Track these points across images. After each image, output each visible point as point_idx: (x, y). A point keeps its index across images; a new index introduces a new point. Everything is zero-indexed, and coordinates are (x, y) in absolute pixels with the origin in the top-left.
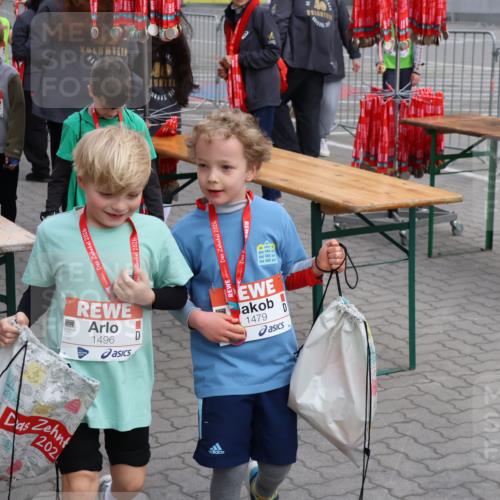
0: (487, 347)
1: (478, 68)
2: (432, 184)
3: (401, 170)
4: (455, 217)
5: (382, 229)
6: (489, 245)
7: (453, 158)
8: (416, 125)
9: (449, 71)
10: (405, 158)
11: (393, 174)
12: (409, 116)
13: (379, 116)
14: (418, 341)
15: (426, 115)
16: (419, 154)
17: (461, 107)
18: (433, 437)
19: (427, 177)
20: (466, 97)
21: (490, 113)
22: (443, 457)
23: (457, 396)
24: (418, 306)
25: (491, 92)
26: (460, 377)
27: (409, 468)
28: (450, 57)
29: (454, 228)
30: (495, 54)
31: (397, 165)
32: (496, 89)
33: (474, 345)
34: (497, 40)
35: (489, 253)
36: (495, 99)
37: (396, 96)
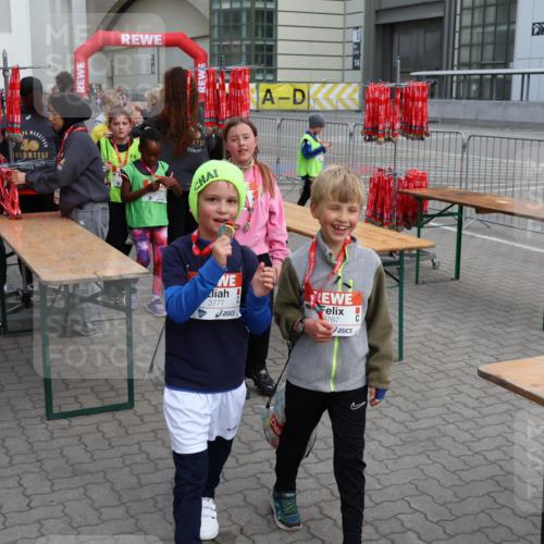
0: (452, 346)
1: (452, 155)
2: (419, 236)
3: (398, 224)
4: (435, 257)
6: (457, 276)
7: (433, 216)
8: (408, 194)
9: (433, 156)
10: (401, 216)
11: (391, 228)
12: (403, 188)
13: (384, 188)
14: (405, 341)
15: (415, 187)
16: (410, 213)
17: (441, 181)
18: (413, 407)
19: (415, 229)
20: (445, 174)
21: (461, 186)
22: (417, 420)
23: (430, 379)
24: (405, 317)
25: (461, 172)
26: (432, 366)
27: (394, 427)
28: (434, 147)
29: (434, 264)
30: (464, 147)
31: (395, 221)
32: (464, 170)
33: (444, 344)
34: (465, 137)
35: (457, 282)
36: (464, 176)
37: (395, 175)
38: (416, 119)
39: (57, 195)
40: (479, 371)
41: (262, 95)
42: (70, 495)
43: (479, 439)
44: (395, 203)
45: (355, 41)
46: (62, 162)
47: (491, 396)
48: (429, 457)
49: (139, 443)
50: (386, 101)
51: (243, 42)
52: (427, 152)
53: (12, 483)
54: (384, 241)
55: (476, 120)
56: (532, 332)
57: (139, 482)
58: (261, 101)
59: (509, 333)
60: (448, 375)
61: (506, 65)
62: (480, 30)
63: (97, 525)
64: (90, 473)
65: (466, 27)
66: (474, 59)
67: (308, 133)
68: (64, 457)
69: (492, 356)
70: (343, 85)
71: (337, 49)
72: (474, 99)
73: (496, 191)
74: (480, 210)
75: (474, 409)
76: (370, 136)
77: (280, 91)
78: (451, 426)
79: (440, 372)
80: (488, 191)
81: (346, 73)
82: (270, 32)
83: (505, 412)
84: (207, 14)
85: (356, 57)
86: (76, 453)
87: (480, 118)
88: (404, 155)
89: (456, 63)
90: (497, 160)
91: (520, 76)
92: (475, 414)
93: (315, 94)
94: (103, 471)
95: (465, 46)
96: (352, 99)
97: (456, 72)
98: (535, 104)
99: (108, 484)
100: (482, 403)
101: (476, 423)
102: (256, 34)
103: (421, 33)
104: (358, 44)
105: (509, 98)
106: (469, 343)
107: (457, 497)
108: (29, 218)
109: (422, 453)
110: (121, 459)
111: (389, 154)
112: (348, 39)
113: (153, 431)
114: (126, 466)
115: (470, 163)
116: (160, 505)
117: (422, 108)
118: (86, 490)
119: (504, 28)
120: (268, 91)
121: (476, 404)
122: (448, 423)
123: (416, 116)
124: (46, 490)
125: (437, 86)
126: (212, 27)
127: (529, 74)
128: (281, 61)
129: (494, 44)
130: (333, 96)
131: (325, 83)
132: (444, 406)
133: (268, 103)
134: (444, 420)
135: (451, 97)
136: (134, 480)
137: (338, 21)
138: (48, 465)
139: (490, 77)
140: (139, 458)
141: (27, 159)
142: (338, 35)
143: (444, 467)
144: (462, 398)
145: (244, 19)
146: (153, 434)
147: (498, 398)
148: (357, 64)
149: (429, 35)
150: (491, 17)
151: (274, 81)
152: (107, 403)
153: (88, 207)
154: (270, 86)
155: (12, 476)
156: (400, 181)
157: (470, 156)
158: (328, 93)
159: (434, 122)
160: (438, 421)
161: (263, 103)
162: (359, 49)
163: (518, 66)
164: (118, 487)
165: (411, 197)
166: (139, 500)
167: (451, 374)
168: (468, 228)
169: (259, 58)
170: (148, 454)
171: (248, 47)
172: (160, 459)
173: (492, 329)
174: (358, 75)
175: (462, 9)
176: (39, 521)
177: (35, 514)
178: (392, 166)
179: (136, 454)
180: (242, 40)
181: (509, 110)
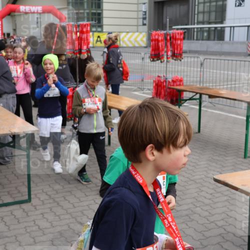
0: (197, 167)
1: (195, 69)
6: (199, 131)
7: (186, 100)
8: (173, 89)
9: (186, 70)
12: (171, 85)
13: (161, 86)
15: (177, 85)
16: (174, 99)
17: (190, 83)
20: (192, 79)
21: (200, 85)
22: (180, 205)
23: (186, 184)
25: (200, 78)
26: (187, 178)
30: (202, 64)
32: (202, 77)
33: (193, 166)
34: (202, 60)
35: (199, 134)
36: (202, 80)
37: (166, 79)
38: (177, 50)
40: (214, 178)
41: (96, 38)
43: (213, 215)
44: (167, 93)
45: (144, 10)
47: (218, 192)
48: (187, 225)
49: (34, 221)
50: (162, 41)
52: (183, 68)
55: (207, 51)
56: (239, 159)
57: (35, 241)
58: (95, 42)
59: (227, 160)
60: (196, 182)
61: (222, 22)
62: (208, 4)
64: (7, 237)
65: (201, 3)
66: (205, 20)
69: (218, 172)
70: (137, 34)
71: (134, 15)
72: (206, 40)
73: (218, 87)
74: (211, 96)
75: (210, 199)
76: (153, 59)
77: (105, 36)
78: (198, 209)
79: (192, 180)
80: (214, 87)
81: (139, 27)
82: (99, 6)
83: (226, 201)
85: (144, 19)
87: (209, 50)
88: (171, 69)
89: (196, 22)
90: (218, 71)
91: (229, 28)
92: (210, 202)
93: (123, 38)
94: (15, 236)
95: (201, 12)
96: (142, 41)
97: (196, 26)
98: (237, 43)
99: (18, 242)
100: (214, 196)
101: (211, 207)
102: (92, 7)
103: (178, 6)
104: (145, 12)
105: (223, 40)
106: (206, 165)
107: (202, 245)
109: (183, 223)
110: (25, 230)
111: (162, 69)
112: (139, 9)
113: (42, 214)
114: (28, 232)
115: (205, 73)
117: (180, 45)
118: (6, 246)
119: (221, 3)
120: (99, 37)
121: (210, 197)
122: (197, 207)
123: (177, 48)
125: (186, 34)
126: (68, 3)
127: (234, 27)
128: (105, 21)
129: (216, 12)
130: (132, 39)
131: (128, 32)
132: (194, 198)
133: (99, 43)
134: (194, 205)
135: (194, 39)
136: (32, 240)
139: (213, 29)
140: (34, 228)
143: (195, 229)
144: (203, 194)
146: (42, 215)
147: (222, 194)
148: (145, 22)
149: (182, 7)
151: (102, 31)
152: (17, 200)
153: (4, 96)
154: (100, 34)
156: (169, 82)
157: (205, 70)
158: (130, 38)
159: (186, 52)
160: (191, 206)
161: (96, 43)
162: (145, 14)
163: (228, 23)
165: (175, 90)
167: (197, 181)
168: (204, 107)
169: (94, 19)
170: (39, 226)
171: (88, 14)
172: (46, 228)
173: (218, 158)
174: (146, 28)
178: (165, 75)
179: (32, 226)
180: (84, 10)
181: (224, 46)
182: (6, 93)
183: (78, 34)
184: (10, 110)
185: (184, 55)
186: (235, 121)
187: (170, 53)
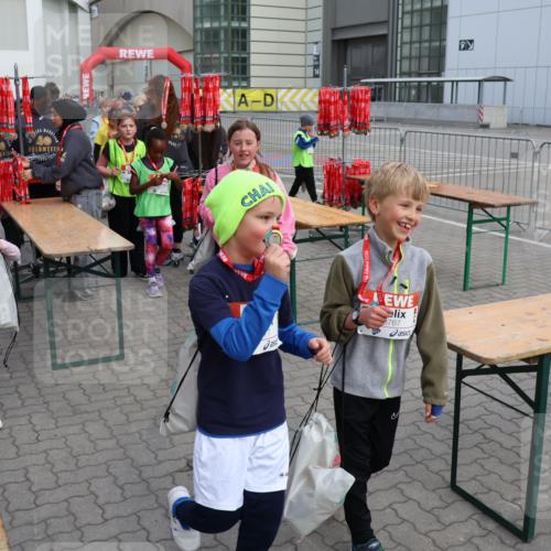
1: (392, 147)
3: (346, 204)
5: (330, 238)
8: (355, 180)
9: (382, 149)
10: (349, 198)
12: (350, 174)
13: (334, 174)
15: (360, 174)
16: (356, 195)
19: (360, 209)
30: (402, 141)
31: (343, 202)
34: (403, 133)
37: (344, 163)
38: (360, 117)
39: (58, 183)
41: (238, 99)
42: (71, 430)
44: (343, 187)
45: (315, 53)
46: (64, 155)
49: (127, 387)
50: (336, 102)
51: (221, 54)
52: (372, 145)
53: (24, 421)
54: (332, 218)
55: (415, 119)
57: (128, 419)
58: (237, 104)
61: (439, 74)
62: (417, 45)
63: (93, 453)
64: (87, 412)
65: (406, 43)
66: (413, 69)
67: (300, 130)
68: (66, 399)
70: (304, 91)
71: (300, 61)
72: (414, 101)
77: (252, 95)
81: (308, 80)
82: (244, 47)
84: (191, 33)
85: (316, 67)
86: (76, 397)
87: (418, 117)
88: (353, 148)
89: (398, 72)
90: (428, 151)
91: (450, 84)
93: (282, 97)
94: (98, 411)
95: (406, 58)
97: (398, 79)
98: (463, 107)
99: (102, 421)
102: (232, 49)
103: (370, 47)
104: (318, 56)
105: (442, 102)
108: (36, 203)
110: (113, 401)
112: (308, 52)
114: (118, 406)
115: (407, 154)
116: (144, 437)
117: (365, 108)
118: (84, 426)
119: (437, 44)
120: (243, 96)
123: (360, 115)
124: (52, 426)
126: (195, 43)
127: (457, 82)
128: (253, 71)
129: (429, 57)
130: (297, 99)
131: (290, 88)
133: (243, 106)
135: (395, 100)
136: (124, 418)
137: (300, 38)
138: (54, 406)
139: (426, 84)
140: (128, 400)
141: (42, 153)
142: (300, 49)
145: (222, 36)
148: (317, 72)
149: (376, 49)
150: (426, 35)
151: (248, 87)
153: (84, 193)
154: (245, 92)
155: (23, 416)
156: (348, 168)
157: (407, 149)
158: (293, 97)
159: (381, 120)
161: (239, 105)
162: (318, 60)
163: (448, 75)
164: (110, 423)
166: (126, 434)
169: (236, 69)
170: (135, 397)
171: (226, 59)
172: (146, 400)
174: (318, 81)
175: (402, 28)
176: (45, 451)
177: (42, 446)
178: (341, 156)
179: (125, 397)
180: (220, 53)
181: (441, 111)
182: (86, 188)
183: (201, 91)
184: (93, 215)
185: (372, 125)
186: (453, 231)
187: (347, 123)
